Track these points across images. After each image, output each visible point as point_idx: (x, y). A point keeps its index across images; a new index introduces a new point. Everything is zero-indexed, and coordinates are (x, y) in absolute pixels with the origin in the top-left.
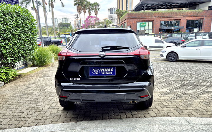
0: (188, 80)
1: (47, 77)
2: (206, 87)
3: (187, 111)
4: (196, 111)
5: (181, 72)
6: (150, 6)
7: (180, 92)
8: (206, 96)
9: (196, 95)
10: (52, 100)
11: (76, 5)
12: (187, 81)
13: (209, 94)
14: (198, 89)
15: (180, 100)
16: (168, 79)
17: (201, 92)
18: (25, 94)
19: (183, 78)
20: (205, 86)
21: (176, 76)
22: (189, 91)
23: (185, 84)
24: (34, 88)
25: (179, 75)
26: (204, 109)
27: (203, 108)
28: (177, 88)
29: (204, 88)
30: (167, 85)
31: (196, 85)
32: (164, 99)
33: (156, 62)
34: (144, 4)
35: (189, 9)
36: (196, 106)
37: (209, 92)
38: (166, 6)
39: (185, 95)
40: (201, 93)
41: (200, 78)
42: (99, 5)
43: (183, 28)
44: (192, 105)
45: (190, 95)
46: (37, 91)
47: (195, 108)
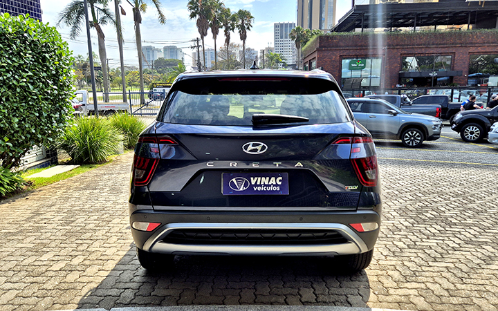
1: (91, 191)
3: (401, 292)
4: (423, 293)
8: (466, 254)
10: (79, 248)
11: (195, 16)
14: (454, 234)
18: (21, 231)
21: (411, 198)
25: (420, 195)
26: (447, 290)
27: (446, 287)
34: (362, 15)
36: (430, 279)
37: (480, 244)
38: (418, 19)
40: (457, 246)
41: (470, 206)
42: (251, 17)
43: (460, 73)
45: (426, 251)
46: (54, 225)
47: (423, 286)
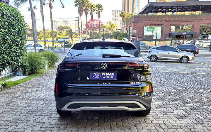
5: (197, 87)
7: (200, 114)
10: (37, 120)
12: (207, 99)
16: (182, 96)
18: (5, 111)
19: (201, 94)
24: (18, 103)
25: (196, 90)
28: (196, 109)
30: (182, 104)
32: (180, 125)
33: (166, 72)
43: (196, 33)
46: (21, 108)
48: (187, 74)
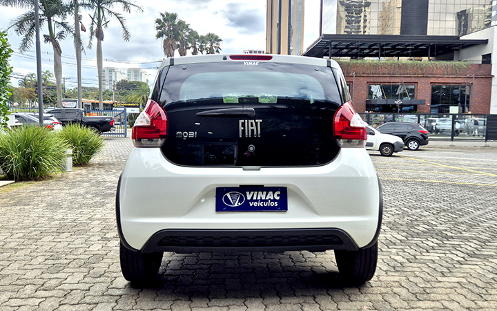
0: (428, 223)
2: (478, 243)
6: (343, 49)
7: (400, 253)
8: (475, 268)
9: (445, 264)
11: (162, 36)
12: (425, 226)
13: (487, 263)
14: (454, 247)
15: (397, 279)
17: (463, 255)
19: (415, 217)
20: (475, 241)
21: (397, 212)
22: (428, 252)
23: (417, 233)
28: (395, 244)
29: (473, 245)
31: (448, 238)
34: (329, 43)
35: (437, 60)
36: (444, 297)
37: (486, 257)
38: (383, 50)
39: (415, 265)
40: (462, 259)
42: (220, 40)
43: (423, 102)
44: (433, 293)
45: (430, 265)
47: (438, 305)
48: (395, 181)
